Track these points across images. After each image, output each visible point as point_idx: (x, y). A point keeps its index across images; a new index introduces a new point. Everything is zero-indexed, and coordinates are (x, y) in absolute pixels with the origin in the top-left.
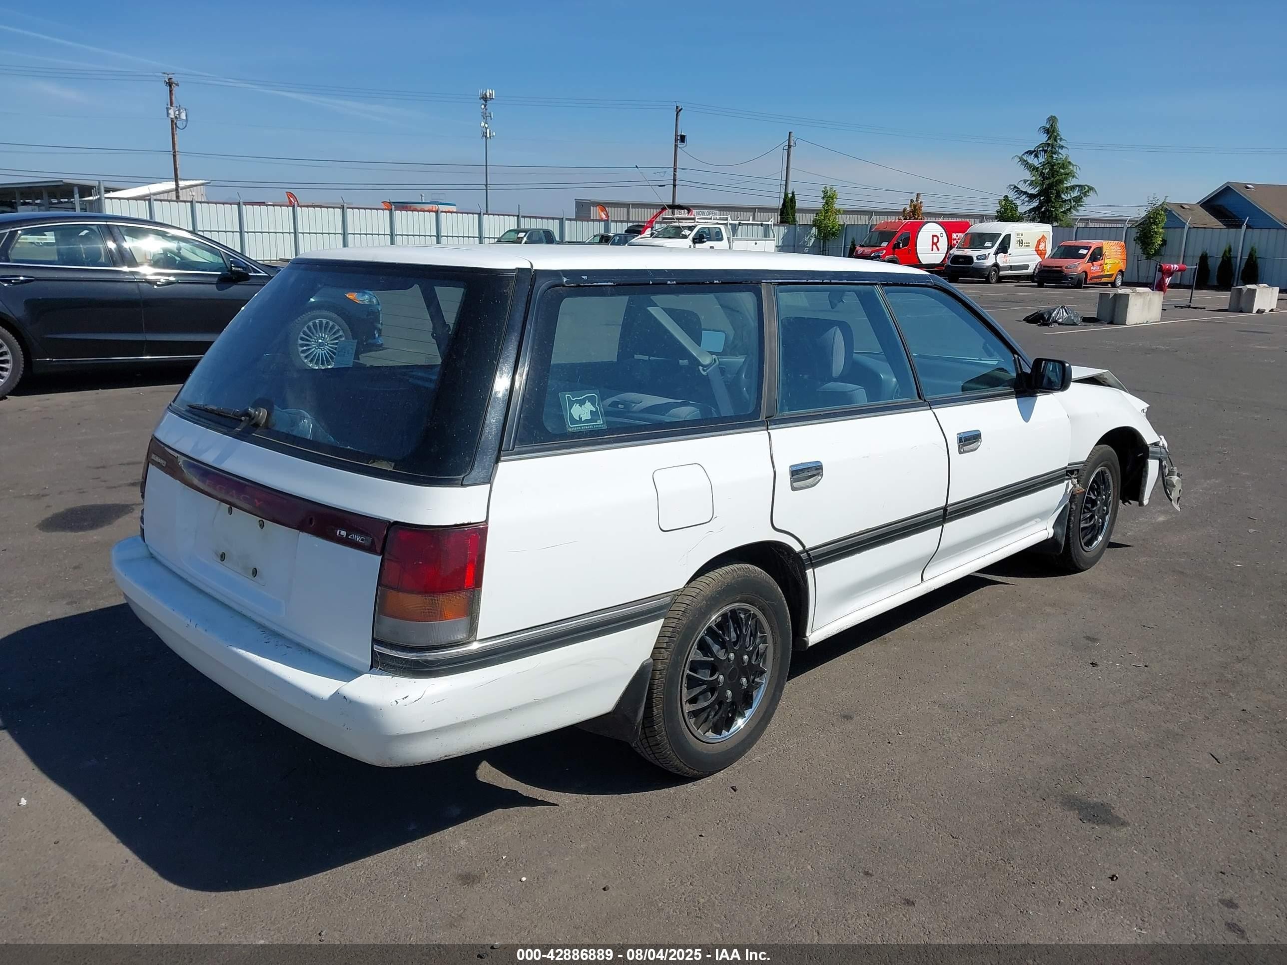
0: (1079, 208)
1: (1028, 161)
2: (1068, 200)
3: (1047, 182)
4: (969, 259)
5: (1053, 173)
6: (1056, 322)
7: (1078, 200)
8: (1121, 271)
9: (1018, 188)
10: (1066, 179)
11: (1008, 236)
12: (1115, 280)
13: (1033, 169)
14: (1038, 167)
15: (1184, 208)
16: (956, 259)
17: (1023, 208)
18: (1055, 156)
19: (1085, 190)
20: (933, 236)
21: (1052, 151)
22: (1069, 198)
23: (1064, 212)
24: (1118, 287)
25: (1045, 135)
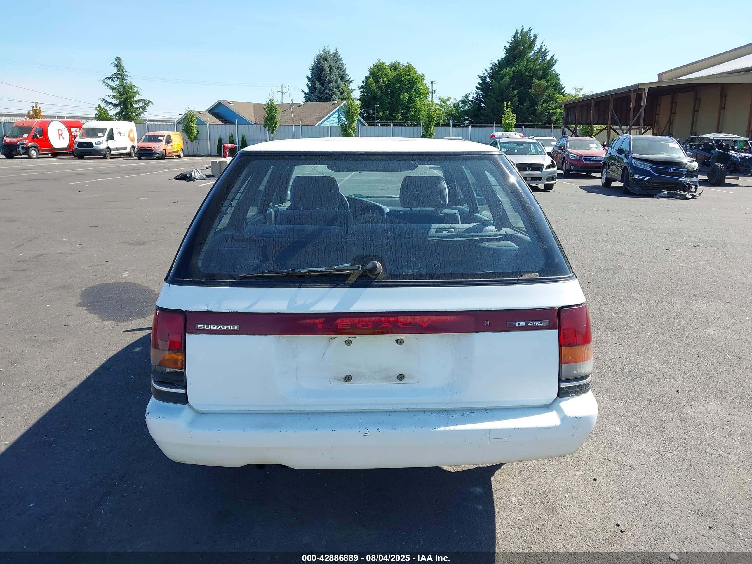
0: (145, 113)
1: (109, 83)
2: (137, 108)
3: (124, 97)
4: (90, 145)
5: (126, 92)
6: (195, 178)
7: (143, 108)
8: (182, 149)
9: (105, 100)
10: (135, 96)
11: (112, 130)
12: (180, 154)
13: (113, 89)
14: (116, 88)
15: (201, 114)
16: (81, 144)
17: (112, 112)
18: (124, 81)
19: (147, 103)
20: (59, 130)
21: (122, 78)
22: (138, 107)
23: (137, 115)
24: (182, 158)
25: (116, 68)
